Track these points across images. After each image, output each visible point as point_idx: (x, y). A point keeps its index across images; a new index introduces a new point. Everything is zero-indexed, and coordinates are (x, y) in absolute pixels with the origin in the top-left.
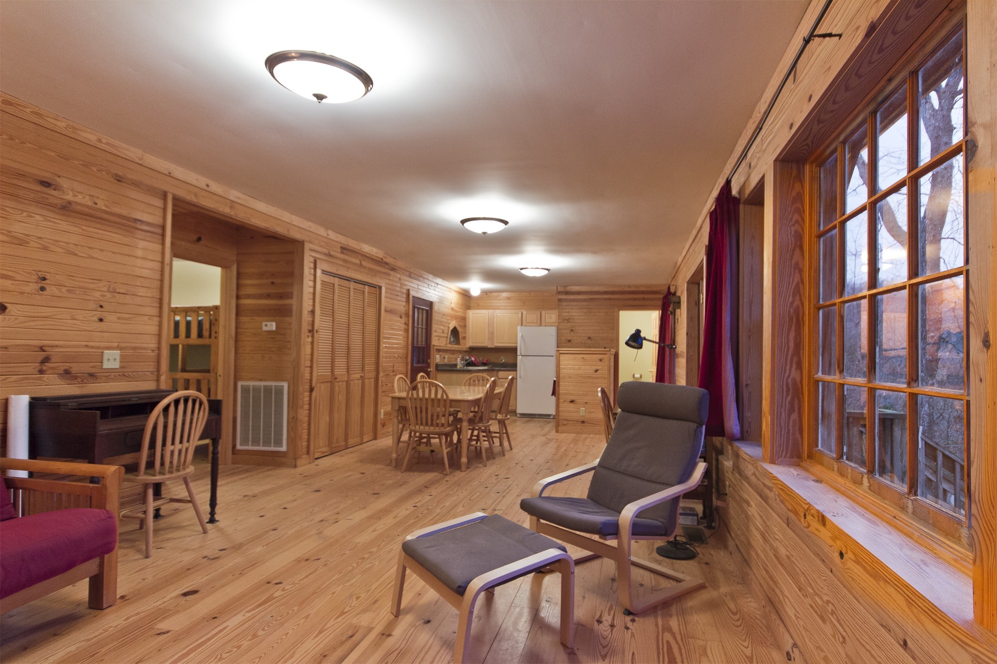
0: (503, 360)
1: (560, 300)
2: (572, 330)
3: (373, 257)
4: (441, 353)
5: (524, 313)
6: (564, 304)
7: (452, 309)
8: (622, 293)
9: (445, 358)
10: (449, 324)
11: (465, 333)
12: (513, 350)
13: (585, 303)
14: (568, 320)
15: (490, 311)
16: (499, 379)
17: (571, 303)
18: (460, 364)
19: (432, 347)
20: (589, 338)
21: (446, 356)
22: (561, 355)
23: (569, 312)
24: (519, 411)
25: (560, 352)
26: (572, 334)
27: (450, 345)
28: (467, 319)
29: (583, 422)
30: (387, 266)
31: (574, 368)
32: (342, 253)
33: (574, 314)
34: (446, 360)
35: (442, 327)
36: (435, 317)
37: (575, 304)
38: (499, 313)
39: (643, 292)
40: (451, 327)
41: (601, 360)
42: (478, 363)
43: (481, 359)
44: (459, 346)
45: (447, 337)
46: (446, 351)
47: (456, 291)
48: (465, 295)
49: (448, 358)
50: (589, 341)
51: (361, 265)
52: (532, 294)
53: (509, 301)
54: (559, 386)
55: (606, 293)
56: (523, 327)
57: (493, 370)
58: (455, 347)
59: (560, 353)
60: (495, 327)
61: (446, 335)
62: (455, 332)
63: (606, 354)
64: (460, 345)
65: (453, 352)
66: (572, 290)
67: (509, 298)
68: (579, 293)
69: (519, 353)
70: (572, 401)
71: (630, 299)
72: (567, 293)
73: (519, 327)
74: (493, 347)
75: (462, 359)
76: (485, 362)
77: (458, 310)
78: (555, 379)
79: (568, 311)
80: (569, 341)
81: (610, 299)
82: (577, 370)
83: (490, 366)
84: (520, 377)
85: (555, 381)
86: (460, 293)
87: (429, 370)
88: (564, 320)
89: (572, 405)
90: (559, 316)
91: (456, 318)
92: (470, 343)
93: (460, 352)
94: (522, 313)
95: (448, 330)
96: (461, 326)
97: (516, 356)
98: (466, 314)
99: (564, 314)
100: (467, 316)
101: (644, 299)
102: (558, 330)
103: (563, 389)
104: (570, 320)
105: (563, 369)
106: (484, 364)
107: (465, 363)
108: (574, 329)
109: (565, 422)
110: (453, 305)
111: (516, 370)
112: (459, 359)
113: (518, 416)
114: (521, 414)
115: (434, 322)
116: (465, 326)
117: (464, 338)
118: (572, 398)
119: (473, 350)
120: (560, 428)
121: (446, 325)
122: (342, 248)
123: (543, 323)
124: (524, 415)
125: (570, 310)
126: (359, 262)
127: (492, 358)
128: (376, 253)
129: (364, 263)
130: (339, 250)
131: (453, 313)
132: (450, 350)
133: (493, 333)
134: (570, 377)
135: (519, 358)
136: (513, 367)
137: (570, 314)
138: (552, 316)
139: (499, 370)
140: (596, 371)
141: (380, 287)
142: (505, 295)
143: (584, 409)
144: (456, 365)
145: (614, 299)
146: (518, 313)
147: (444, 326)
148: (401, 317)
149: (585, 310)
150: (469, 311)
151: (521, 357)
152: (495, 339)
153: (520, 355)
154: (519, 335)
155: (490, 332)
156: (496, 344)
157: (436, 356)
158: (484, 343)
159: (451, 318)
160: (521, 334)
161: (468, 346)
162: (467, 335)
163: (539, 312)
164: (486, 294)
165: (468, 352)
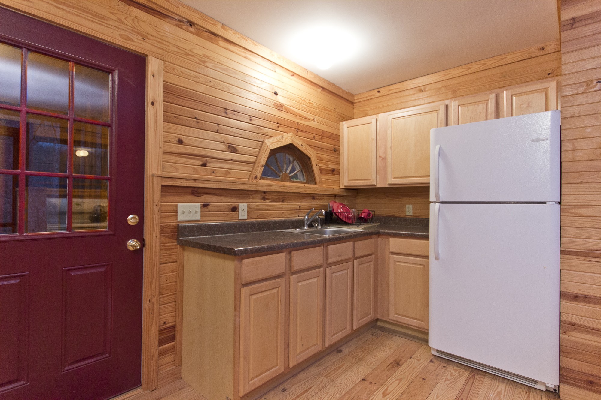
0: (410, 210)
4: (206, 198)
5: (453, 105)
11: (338, 163)
15: (381, 116)
19: (148, 182)
21: (242, 206)
27: (266, 182)
28: (341, 139)
34: (242, 215)
38: (395, 116)
40: (274, 143)
44: (309, 185)
45: (252, 163)
46: (241, 194)
49: (252, 209)
52: (475, 67)
53: (421, 95)
57: (379, 234)
58: (292, 186)
60: (389, 146)
61: (249, 158)
62: (290, 154)
64: (315, 183)
65: (282, 196)
67: (420, 90)
69: (432, 198)
74: (384, 185)
76: (363, 216)
83: (374, 225)
84: (435, 255)
91: (297, 129)
92: (346, 181)
94: (447, 107)
95: (260, 149)
96: (316, 148)
98: (335, 127)
100: (340, 133)
106: (362, 220)
110: (281, 100)
111: (427, 237)
116: (335, 150)
117: (330, 172)
119: (356, 193)
121: (254, 136)
127: (380, 208)
132: (264, 192)
133: (384, 159)
135: (434, 208)
136: (420, 227)
138: (531, 98)
146: (438, 110)
147: (241, 137)
150: (344, 122)
151: (437, 205)
152: (389, 170)
153: (435, 202)
154: (434, 150)
155: (380, 157)
156: (391, 180)
157: (177, 206)
158: (369, 179)
159: (275, 126)
160: (438, 147)
161: (342, 187)
162: (341, 167)
163: (493, 96)
164: (379, 92)
165: (342, 196)
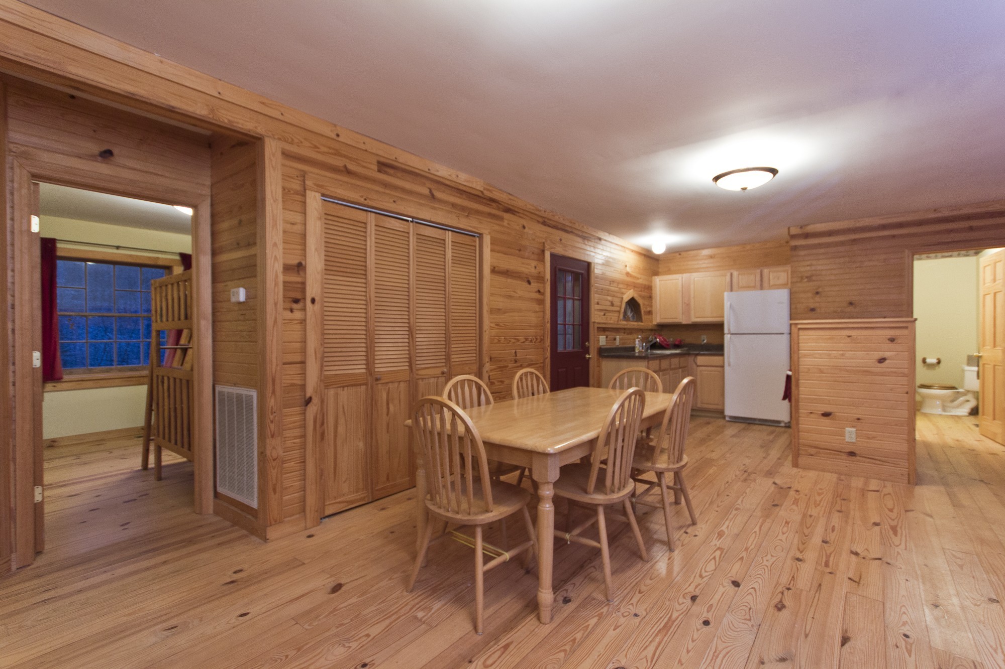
0: (705, 339)
1: (795, 248)
2: (817, 293)
3: (462, 188)
4: (607, 333)
5: (735, 273)
6: (802, 253)
7: (628, 274)
8: (920, 223)
9: (615, 339)
10: (623, 294)
11: (651, 306)
12: (718, 327)
13: (842, 249)
14: (809, 278)
15: (685, 276)
16: (698, 366)
17: (814, 251)
18: (639, 346)
19: (591, 326)
20: (851, 304)
21: (618, 337)
22: (801, 333)
23: (810, 265)
24: (729, 411)
25: (799, 326)
26: (817, 298)
27: (624, 323)
28: (653, 289)
29: (852, 454)
30: (494, 205)
31: (829, 355)
32: (379, 171)
33: (819, 268)
34: (618, 343)
35: (610, 298)
36: (595, 284)
37: (822, 251)
38: (696, 277)
39: (969, 217)
40: (626, 298)
41: (892, 340)
42: (668, 345)
43: (671, 339)
44: (640, 323)
45: (619, 312)
46: (617, 330)
47: (633, 251)
48: (647, 255)
49: (620, 339)
50: (851, 309)
51: (433, 196)
52: (748, 247)
53: (712, 260)
54: (797, 385)
55: (884, 227)
56: (733, 293)
57: (689, 354)
58: (634, 324)
59: (800, 329)
60: (692, 296)
61: (618, 309)
62: (633, 304)
63: (907, 328)
64: (642, 322)
65: (630, 331)
66: (818, 230)
67: (711, 257)
68: (830, 233)
69: (726, 331)
70: (826, 415)
71: (938, 233)
72: (807, 236)
73: (726, 294)
74: (689, 322)
75: (642, 340)
76: (677, 343)
77: (638, 276)
78: (790, 373)
79: (808, 263)
80: (813, 310)
81: (894, 236)
82: (836, 358)
83: (685, 349)
84: (729, 365)
85: (789, 378)
86: (640, 254)
87: (587, 356)
88: (802, 278)
89: (826, 421)
90: (792, 272)
91: (635, 286)
92: (658, 319)
93: (641, 330)
94: (731, 275)
95: (621, 302)
96: (643, 297)
97: (723, 334)
98: (651, 281)
99: (802, 269)
100: (653, 285)
101: (971, 229)
102: (791, 294)
103: (805, 389)
104: (814, 278)
105: (805, 356)
106: (676, 346)
107: (649, 345)
108: (820, 290)
109: (813, 451)
110: (628, 269)
111: (723, 355)
112: (637, 340)
113: (727, 419)
114: (731, 417)
115: (593, 290)
116: (650, 297)
117: (650, 313)
118: (828, 409)
119: (662, 327)
120: (802, 460)
121: (619, 295)
122: (379, 162)
123: (765, 284)
124: (736, 420)
125: (814, 262)
126: (426, 192)
127: (689, 338)
128: (466, 181)
129: (438, 194)
130: (375, 168)
131: (629, 279)
132: (625, 329)
133: (688, 305)
134: (821, 371)
135: (727, 338)
136: (718, 349)
137: (813, 268)
138: (780, 275)
139: (697, 355)
140: (882, 360)
141: (481, 236)
142: (706, 252)
143: (854, 429)
144: (633, 349)
145: (901, 236)
146: (726, 276)
147: (614, 296)
148: (529, 283)
149: (842, 260)
150: (656, 277)
151: (729, 336)
152: (692, 312)
153: (728, 334)
154: (727, 305)
155: (685, 303)
156: (694, 319)
157: (599, 338)
158: (677, 318)
159: (625, 287)
160: (729, 303)
161: (655, 323)
162: (654, 308)
163: (759, 271)
164: (680, 254)
165: (655, 330)
